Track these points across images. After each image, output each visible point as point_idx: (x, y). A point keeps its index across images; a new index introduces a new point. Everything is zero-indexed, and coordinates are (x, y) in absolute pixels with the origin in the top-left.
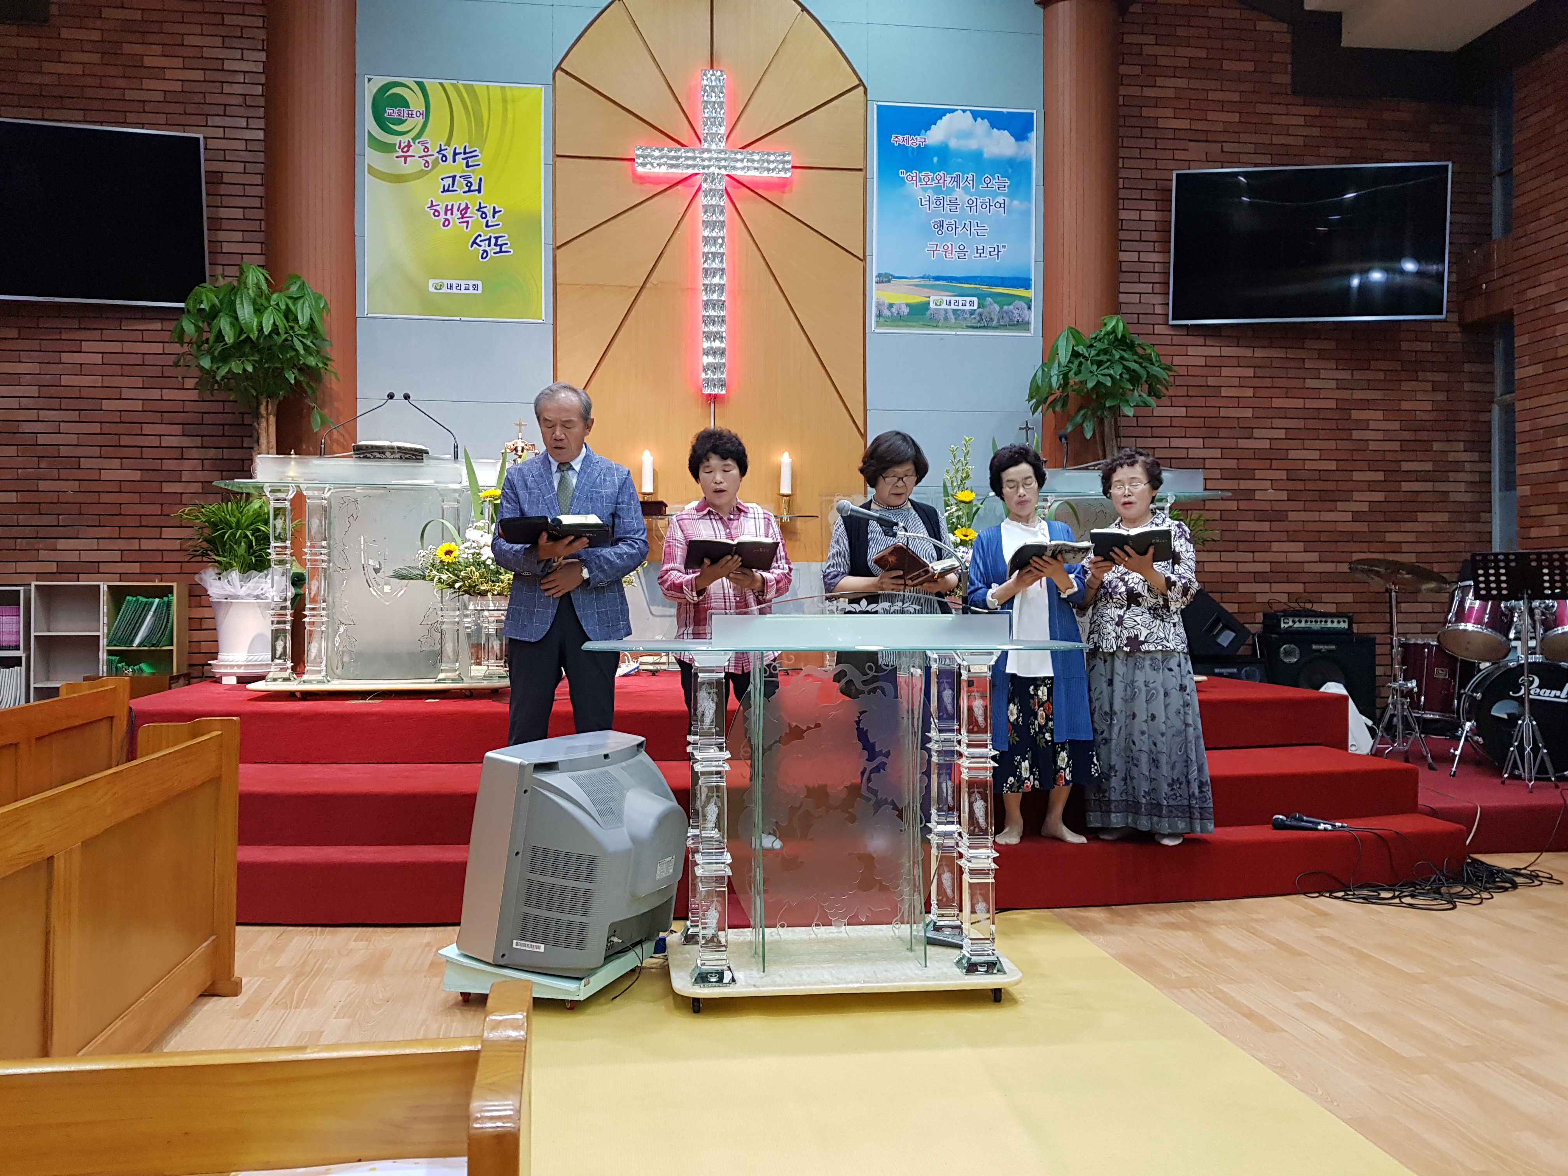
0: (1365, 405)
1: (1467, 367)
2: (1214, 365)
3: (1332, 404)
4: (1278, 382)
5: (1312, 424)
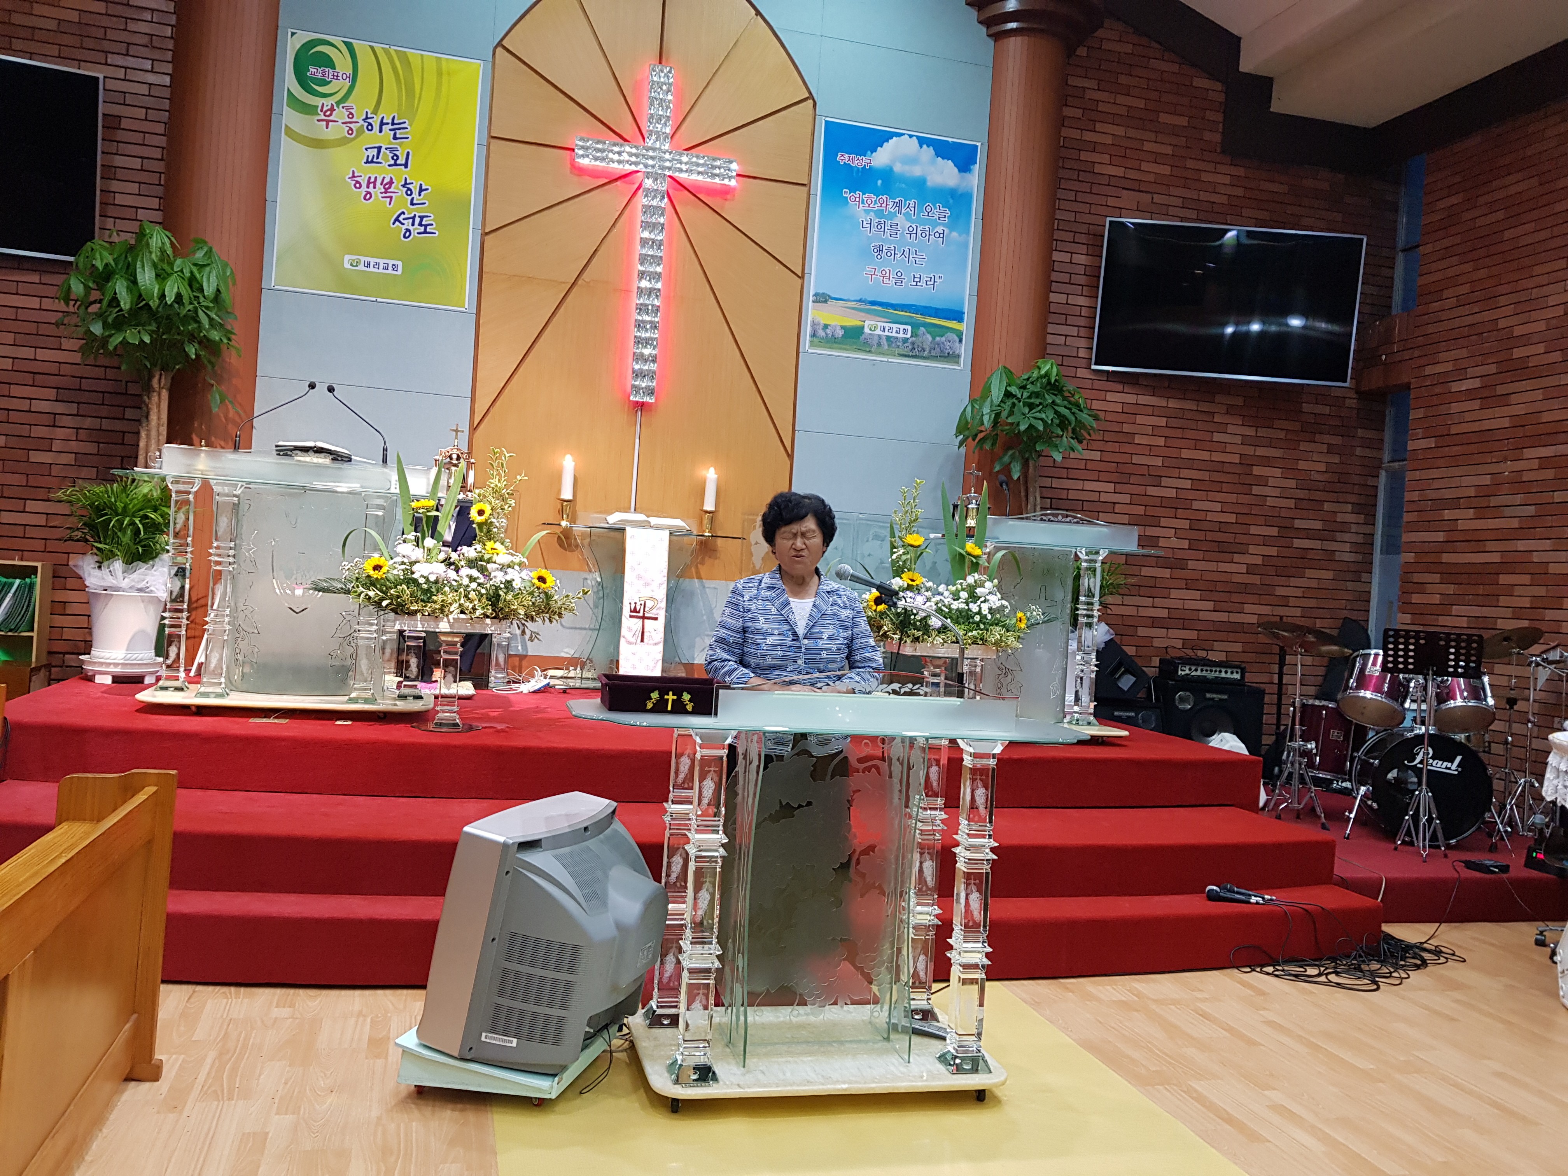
0: (1266, 462)
1: (1360, 432)
2: (1131, 412)
3: (1236, 459)
4: (1190, 434)
5: (1216, 477)
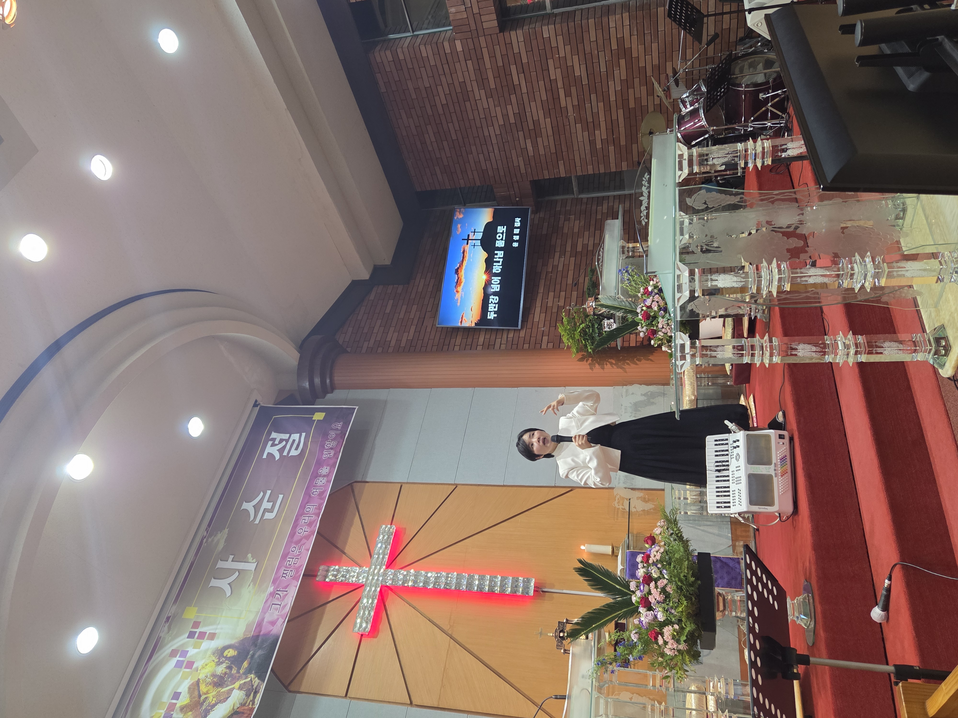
3: (573, 259)
4: (559, 281)
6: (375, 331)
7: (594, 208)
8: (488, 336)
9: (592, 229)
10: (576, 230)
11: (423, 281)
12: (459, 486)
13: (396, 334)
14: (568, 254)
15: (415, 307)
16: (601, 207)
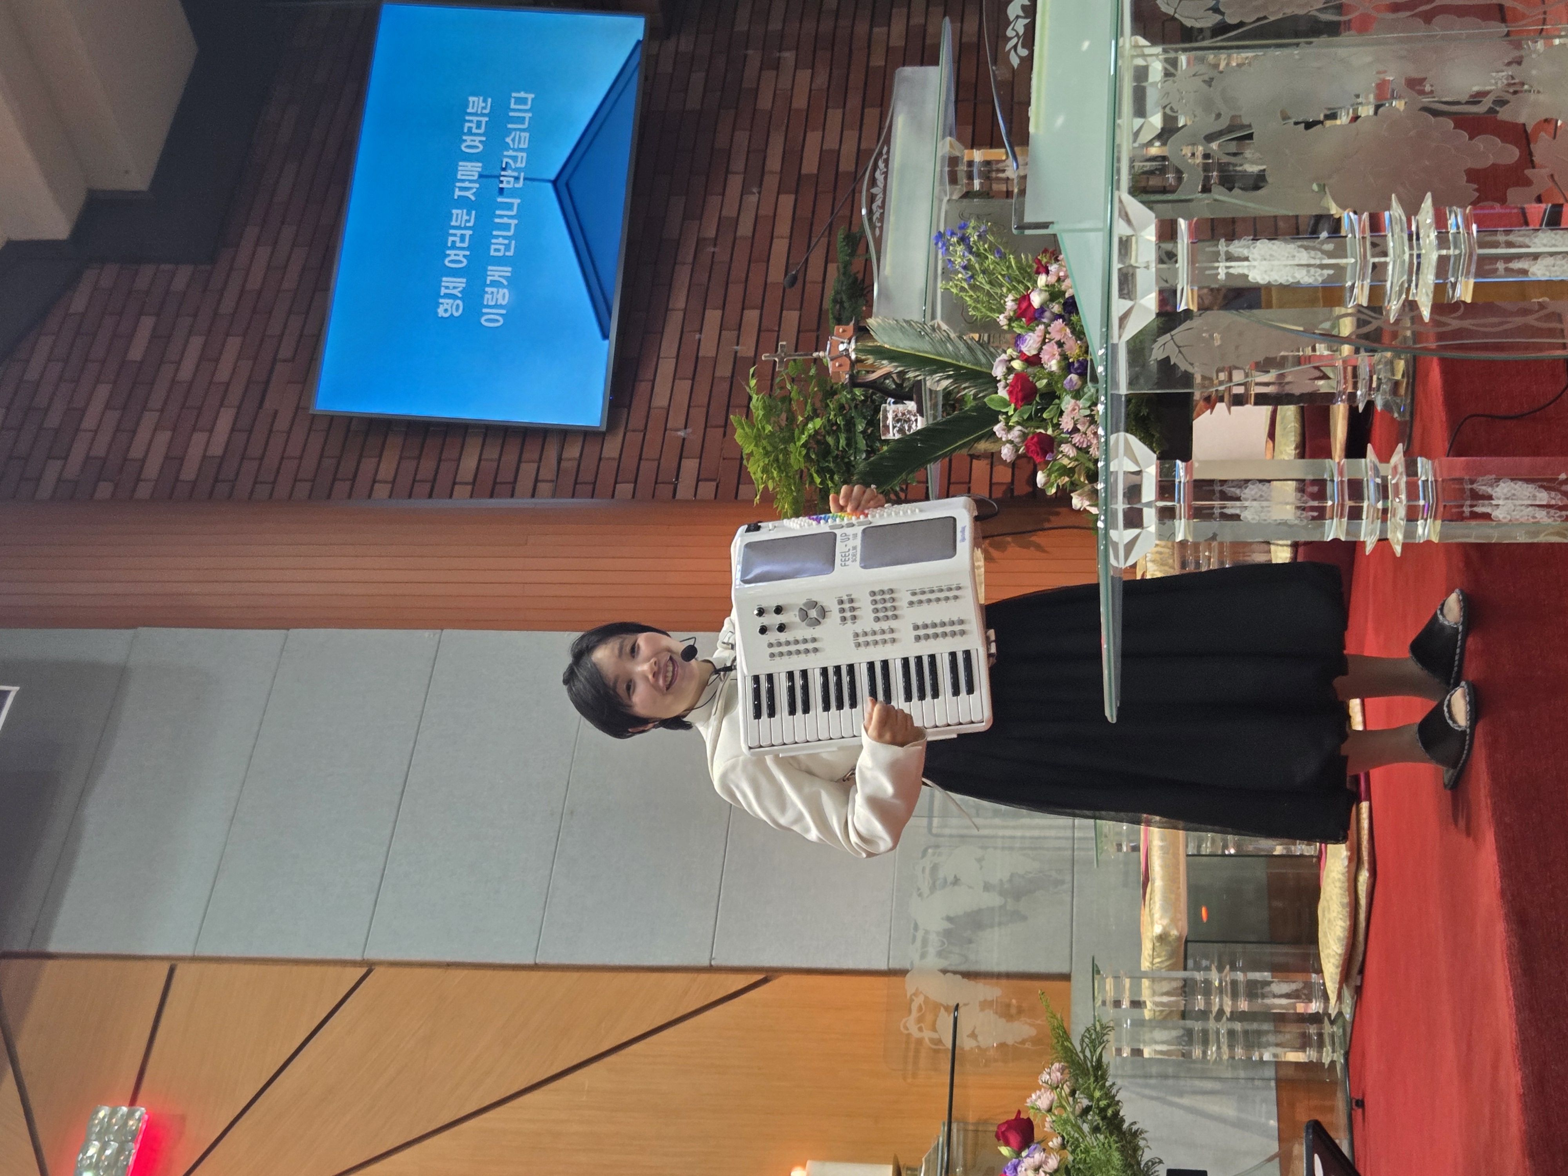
0: (793, 155)
2: (693, 366)
3: (787, 201)
6: (89, 422)
7: (862, 28)
8: (492, 453)
9: (854, 101)
10: (800, 102)
11: (264, 253)
12: (378, 971)
13: (164, 437)
14: (771, 182)
15: (233, 344)
16: (885, 29)
